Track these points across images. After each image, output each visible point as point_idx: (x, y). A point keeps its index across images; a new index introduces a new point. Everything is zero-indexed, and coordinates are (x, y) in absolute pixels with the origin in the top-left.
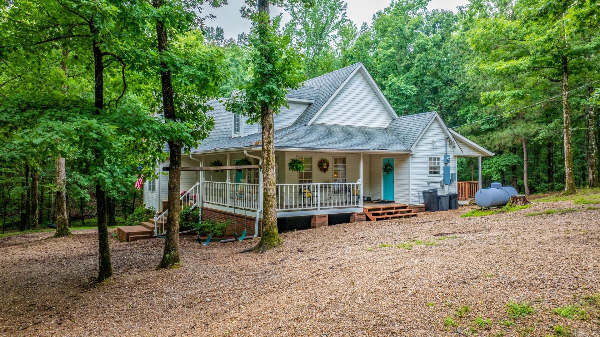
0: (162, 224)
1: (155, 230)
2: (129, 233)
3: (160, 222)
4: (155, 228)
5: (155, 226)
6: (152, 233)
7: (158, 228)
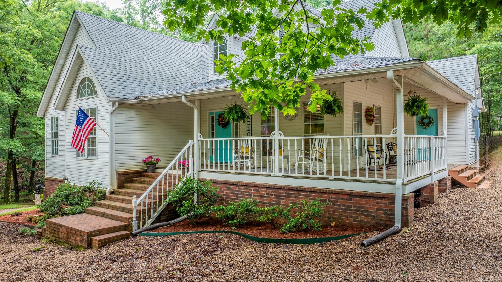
0: (144, 210)
1: (135, 222)
2: (91, 232)
3: (142, 208)
4: (134, 219)
5: (134, 215)
6: (127, 227)
7: (138, 218)
